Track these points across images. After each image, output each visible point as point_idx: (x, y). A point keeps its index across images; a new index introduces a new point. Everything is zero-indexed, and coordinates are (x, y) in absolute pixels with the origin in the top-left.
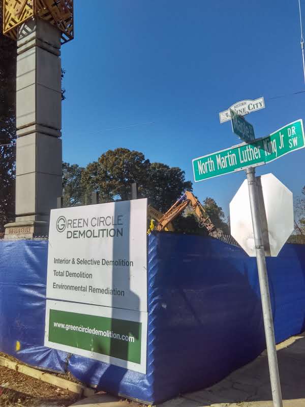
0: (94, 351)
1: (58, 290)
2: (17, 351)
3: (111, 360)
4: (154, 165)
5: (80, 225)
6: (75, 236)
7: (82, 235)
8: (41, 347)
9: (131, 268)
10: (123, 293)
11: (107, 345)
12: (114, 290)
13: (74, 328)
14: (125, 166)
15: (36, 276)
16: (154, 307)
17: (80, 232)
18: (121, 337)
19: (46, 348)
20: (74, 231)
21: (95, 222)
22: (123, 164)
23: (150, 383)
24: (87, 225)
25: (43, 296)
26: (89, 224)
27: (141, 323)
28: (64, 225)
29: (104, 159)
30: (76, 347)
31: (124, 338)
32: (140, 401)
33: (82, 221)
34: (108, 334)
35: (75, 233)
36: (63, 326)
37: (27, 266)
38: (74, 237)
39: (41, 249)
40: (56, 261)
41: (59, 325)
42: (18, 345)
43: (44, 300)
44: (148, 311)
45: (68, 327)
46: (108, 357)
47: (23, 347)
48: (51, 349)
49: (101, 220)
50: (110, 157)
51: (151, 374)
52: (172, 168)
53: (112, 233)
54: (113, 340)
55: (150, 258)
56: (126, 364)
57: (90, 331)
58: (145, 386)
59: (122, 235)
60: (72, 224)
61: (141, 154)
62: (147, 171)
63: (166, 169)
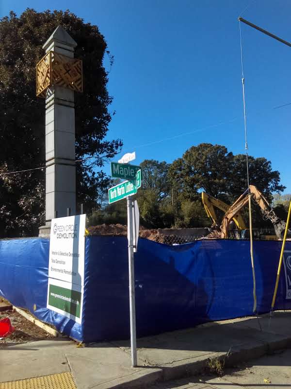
0: (65, 310)
1: (53, 271)
3: (70, 316)
4: (237, 157)
8: (45, 308)
10: (76, 274)
11: (69, 307)
12: (73, 272)
13: (58, 296)
14: (208, 160)
15: (44, 262)
16: (87, 282)
19: (47, 309)
22: (206, 158)
27: (81, 293)
29: (188, 155)
31: (75, 302)
33: (63, 227)
34: (69, 300)
39: (47, 245)
41: (53, 294)
42: (35, 307)
43: (47, 278)
47: (38, 308)
48: (49, 309)
49: (69, 227)
50: (194, 153)
51: (83, 324)
52: (258, 159)
54: (71, 304)
56: (75, 319)
57: (63, 298)
58: (80, 331)
59: (76, 237)
61: (224, 147)
62: (231, 163)
63: (251, 160)
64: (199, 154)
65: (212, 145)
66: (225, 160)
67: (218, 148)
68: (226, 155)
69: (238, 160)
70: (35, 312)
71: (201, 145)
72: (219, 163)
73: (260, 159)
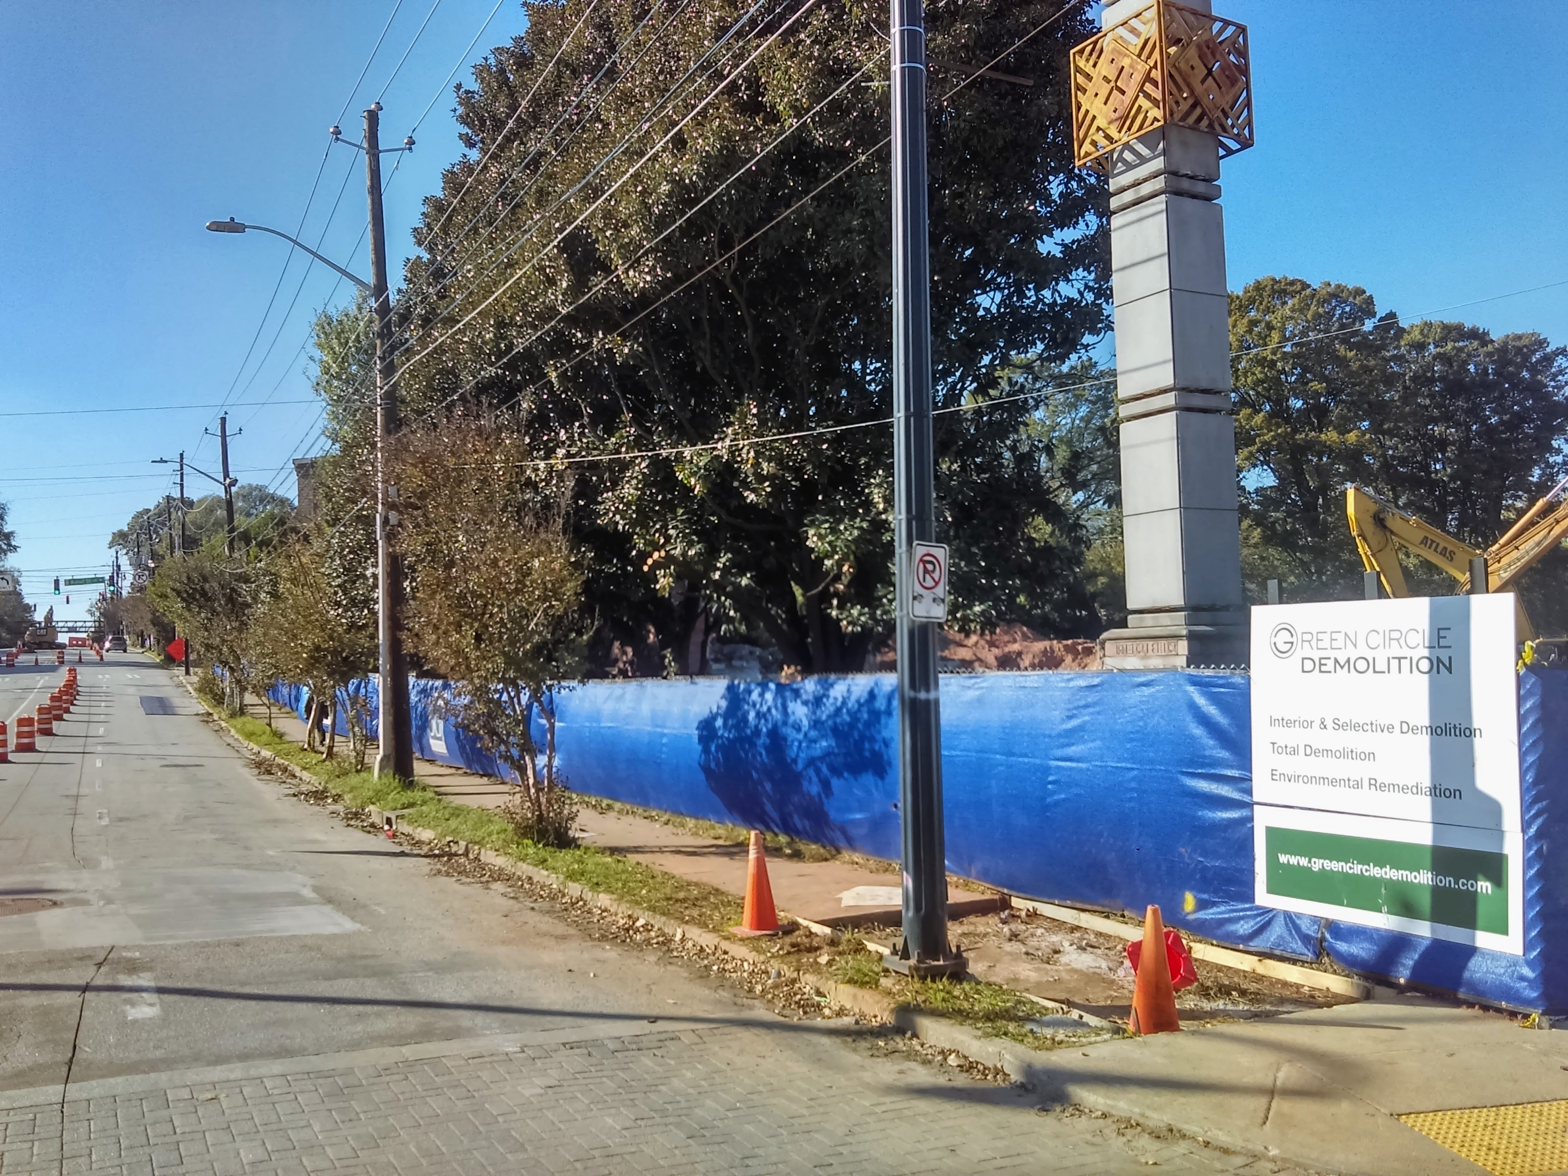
0: (1389, 912)
1: (1283, 784)
2: (1188, 914)
3: (1433, 931)
4: (1417, 332)
5: (1335, 644)
6: (1323, 668)
7: (1342, 667)
8: (1247, 906)
9: (1477, 741)
10: (1457, 793)
11: (1425, 902)
12: (1435, 788)
13: (1335, 866)
14: (1288, 349)
15: (1224, 754)
16: (1540, 821)
17: (1336, 661)
18: (1456, 883)
19: (1258, 908)
20: (1320, 659)
21: (1375, 639)
22: (1283, 342)
23: (1533, 971)
24: (1355, 646)
25: (1246, 799)
26: (1361, 643)
27: (1506, 856)
28: (1292, 643)
30: (1342, 904)
31: (1463, 884)
32: (1511, 1007)
33: (1341, 637)
34: (1425, 878)
35: (1323, 662)
36: (1304, 862)
37: (1198, 731)
38: (1321, 671)
39: (1233, 695)
40: (1273, 722)
41: (1293, 860)
42: (1189, 901)
43: (1250, 805)
44: (1524, 831)
45: (1317, 864)
46: (1427, 924)
47: (1202, 905)
48: (1272, 910)
49: (1392, 636)
51: (1535, 953)
52: (1507, 339)
53: (1425, 665)
54: (1437, 892)
55: (1525, 723)
56: (1473, 938)
57: (1376, 872)
58: (1522, 978)
59: (1450, 670)
60: (1314, 643)
61: (1360, 292)
62: (1387, 360)
63: (1476, 343)
64: (1254, 323)
65: (1305, 286)
66: (1365, 346)
67: (1337, 295)
68: (1369, 325)
69: (1421, 347)
70: (1191, 917)
71: (1259, 287)
72: (1342, 362)
73: (1519, 337)
